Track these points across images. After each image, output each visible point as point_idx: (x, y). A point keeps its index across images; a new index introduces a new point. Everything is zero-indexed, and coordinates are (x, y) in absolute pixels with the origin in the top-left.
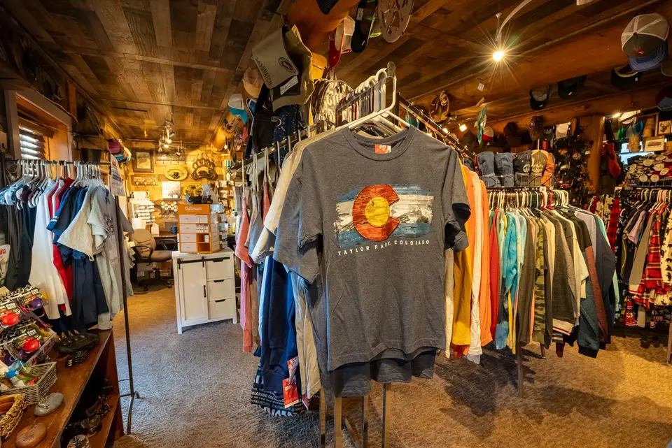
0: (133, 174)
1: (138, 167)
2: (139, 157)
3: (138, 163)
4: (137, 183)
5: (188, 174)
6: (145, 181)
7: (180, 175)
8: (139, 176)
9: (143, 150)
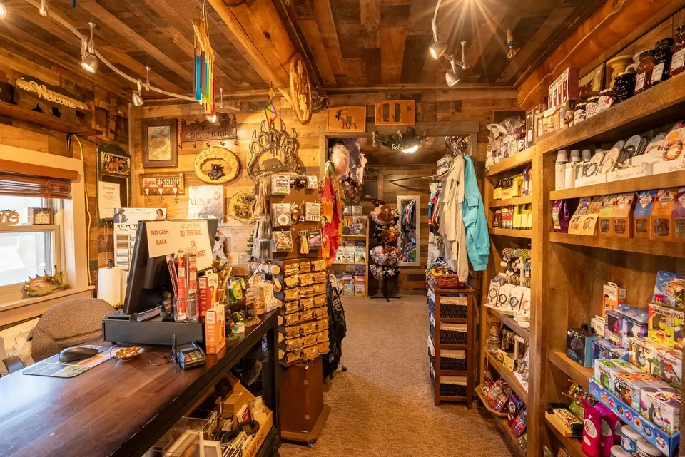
0: (143, 171)
1: (151, 158)
2: (153, 137)
3: (150, 149)
4: (147, 191)
5: (240, 167)
6: (162, 186)
7: (225, 171)
8: (151, 175)
9: (160, 122)
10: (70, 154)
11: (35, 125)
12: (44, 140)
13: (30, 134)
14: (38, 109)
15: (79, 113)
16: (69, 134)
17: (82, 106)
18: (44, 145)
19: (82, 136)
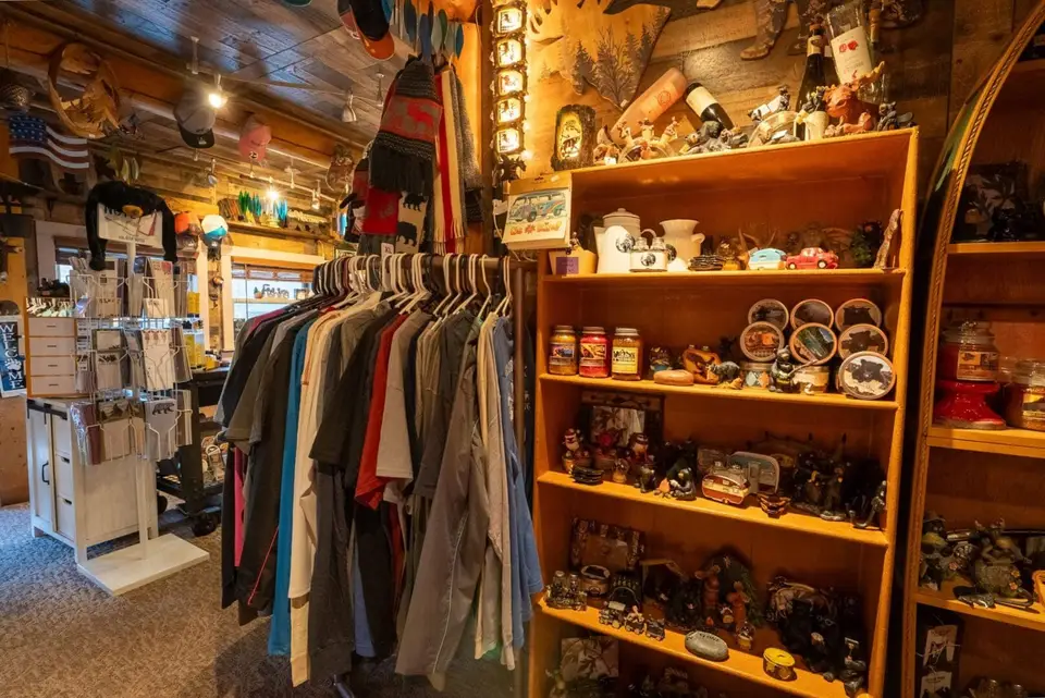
10: (316, 254)
11: (297, 238)
12: (302, 245)
13: (295, 243)
14: (298, 229)
15: (321, 225)
16: (316, 240)
17: (323, 221)
18: (302, 249)
19: (325, 241)
